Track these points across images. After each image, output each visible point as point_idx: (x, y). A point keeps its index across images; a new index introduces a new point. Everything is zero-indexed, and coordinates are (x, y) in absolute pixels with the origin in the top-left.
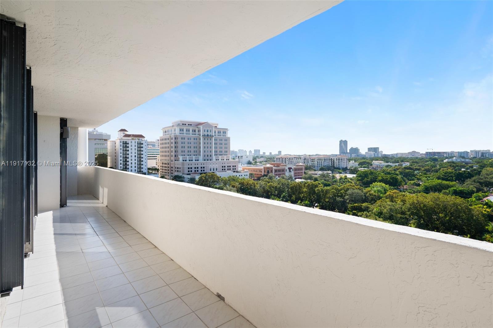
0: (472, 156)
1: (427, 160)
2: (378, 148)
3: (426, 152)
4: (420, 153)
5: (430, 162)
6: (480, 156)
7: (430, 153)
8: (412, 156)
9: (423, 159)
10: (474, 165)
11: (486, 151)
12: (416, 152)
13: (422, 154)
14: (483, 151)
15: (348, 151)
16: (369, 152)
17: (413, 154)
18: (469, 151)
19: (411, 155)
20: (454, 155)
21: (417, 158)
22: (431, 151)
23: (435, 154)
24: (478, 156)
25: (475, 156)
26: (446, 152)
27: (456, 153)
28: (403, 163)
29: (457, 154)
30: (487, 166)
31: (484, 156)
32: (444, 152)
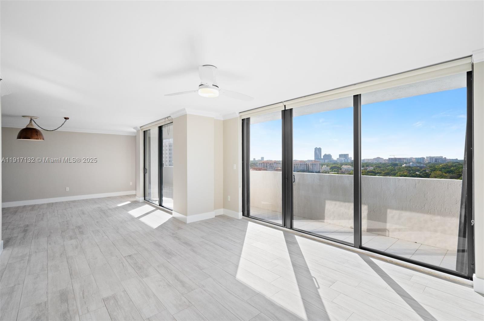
0: (427, 162)
1: (388, 164)
2: (347, 155)
3: (389, 158)
4: (383, 159)
5: (390, 167)
6: (434, 162)
7: (392, 159)
8: (376, 162)
9: (385, 164)
10: (427, 169)
11: (439, 157)
12: (380, 158)
13: (385, 160)
14: (437, 157)
15: (322, 157)
16: (340, 158)
17: (377, 160)
18: (425, 157)
19: (376, 160)
20: (412, 160)
21: (381, 163)
22: (393, 157)
23: (396, 160)
24: (433, 162)
25: (430, 162)
26: (406, 158)
27: (414, 158)
28: (368, 167)
29: (415, 160)
30: (436, 170)
31: (437, 162)
32: (404, 158)
